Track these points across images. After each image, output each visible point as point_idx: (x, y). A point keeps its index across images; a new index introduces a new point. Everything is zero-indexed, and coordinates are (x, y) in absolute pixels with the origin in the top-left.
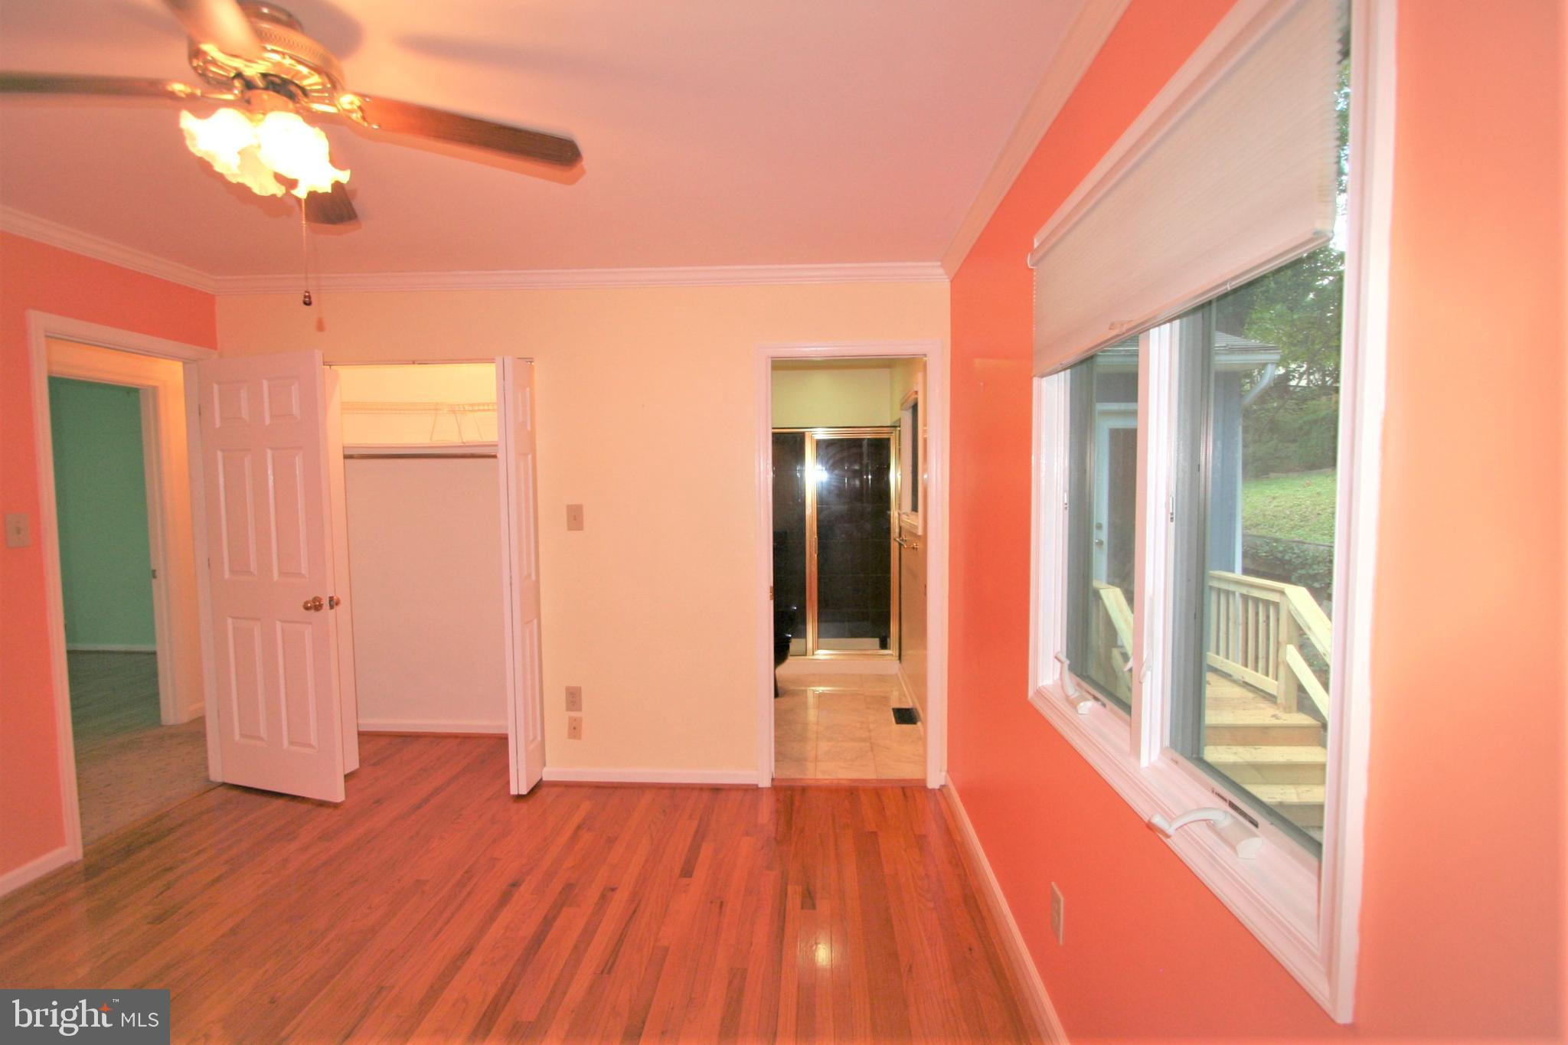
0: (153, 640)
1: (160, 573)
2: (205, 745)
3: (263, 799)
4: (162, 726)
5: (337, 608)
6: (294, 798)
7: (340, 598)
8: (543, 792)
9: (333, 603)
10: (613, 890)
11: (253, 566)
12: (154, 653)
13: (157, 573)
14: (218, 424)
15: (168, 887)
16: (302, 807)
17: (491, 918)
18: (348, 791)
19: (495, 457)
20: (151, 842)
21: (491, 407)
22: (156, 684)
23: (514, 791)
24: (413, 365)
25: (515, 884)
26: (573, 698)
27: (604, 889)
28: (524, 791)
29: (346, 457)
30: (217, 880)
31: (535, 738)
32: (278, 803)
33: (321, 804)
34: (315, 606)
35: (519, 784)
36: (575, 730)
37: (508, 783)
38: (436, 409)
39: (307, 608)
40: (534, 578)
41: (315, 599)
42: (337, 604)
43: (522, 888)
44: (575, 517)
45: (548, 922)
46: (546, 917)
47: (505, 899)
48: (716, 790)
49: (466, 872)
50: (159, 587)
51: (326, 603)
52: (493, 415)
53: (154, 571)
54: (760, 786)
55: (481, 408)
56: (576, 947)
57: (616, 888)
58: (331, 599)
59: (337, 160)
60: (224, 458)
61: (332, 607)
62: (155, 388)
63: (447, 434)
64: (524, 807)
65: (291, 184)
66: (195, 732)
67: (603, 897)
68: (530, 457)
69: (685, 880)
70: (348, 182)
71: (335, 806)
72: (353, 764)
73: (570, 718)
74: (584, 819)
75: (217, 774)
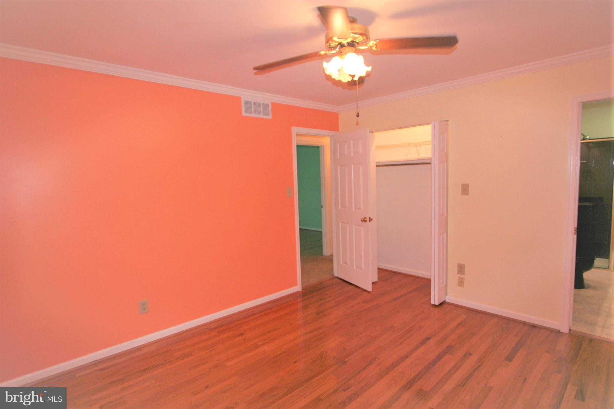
0: (321, 228)
1: (324, 206)
2: (333, 264)
3: (347, 285)
4: (323, 255)
5: (371, 222)
6: (356, 286)
7: (373, 218)
8: (445, 306)
9: (370, 220)
10: (470, 354)
11: (347, 206)
12: (321, 232)
13: (323, 206)
14: (339, 157)
15: (321, 305)
16: (359, 290)
17: (417, 348)
18: (373, 288)
19: (430, 163)
20: (317, 290)
21: (428, 143)
22: (322, 242)
23: (432, 302)
24: (401, 129)
25: (428, 339)
26: (461, 269)
27: (466, 353)
28: (437, 304)
29: (377, 166)
30: (332, 307)
31: (443, 283)
32: (352, 287)
33: (365, 291)
34: (364, 220)
35: (435, 300)
36: (461, 283)
37: (430, 299)
38: (409, 146)
39: (362, 221)
40: (445, 215)
41: (365, 218)
42: (372, 220)
43: (431, 341)
44: (465, 189)
45: (439, 357)
46: (439, 355)
47: (423, 342)
48: (533, 326)
49: (410, 328)
50: (323, 210)
51: (368, 219)
52: (430, 146)
53: (322, 205)
54: (561, 331)
55: (426, 143)
56: (449, 371)
57: (472, 354)
58: (370, 218)
59: (367, 63)
60: (340, 168)
61: (370, 221)
62: (323, 146)
63: (412, 155)
64: (436, 310)
65: (353, 76)
66: (330, 259)
67: (465, 355)
68: (445, 163)
69: (507, 362)
70: (371, 70)
71: (368, 292)
72: (376, 279)
73: (459, 277)
74: (462, 322)
75: (336, 274)
